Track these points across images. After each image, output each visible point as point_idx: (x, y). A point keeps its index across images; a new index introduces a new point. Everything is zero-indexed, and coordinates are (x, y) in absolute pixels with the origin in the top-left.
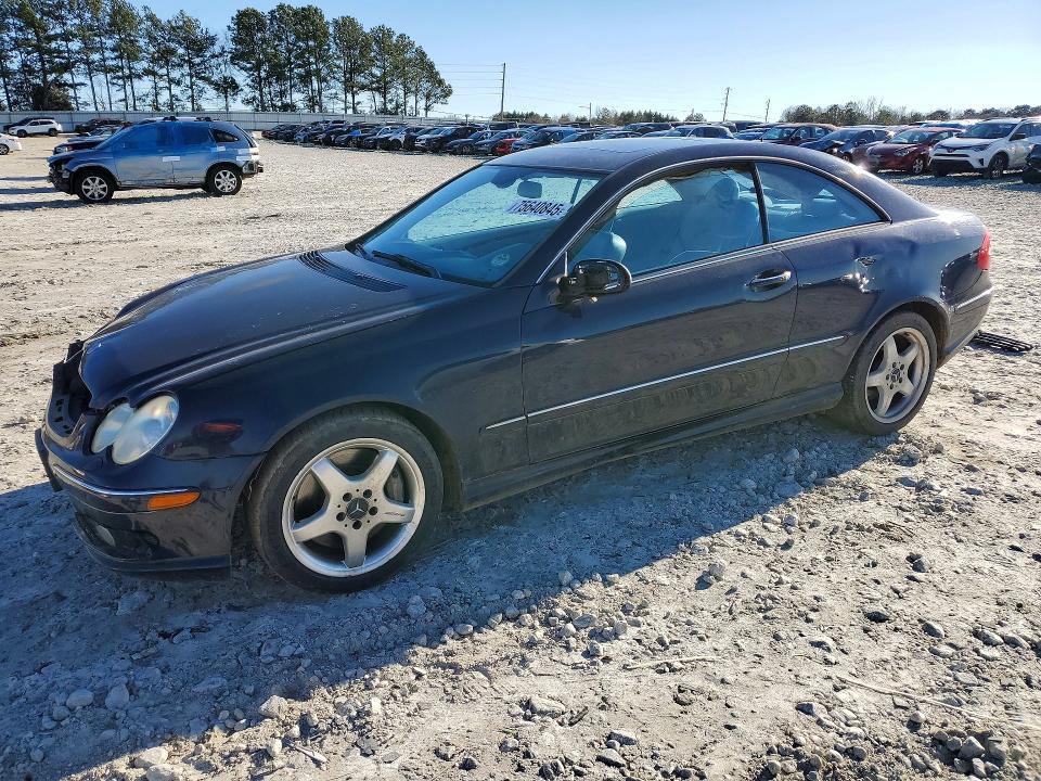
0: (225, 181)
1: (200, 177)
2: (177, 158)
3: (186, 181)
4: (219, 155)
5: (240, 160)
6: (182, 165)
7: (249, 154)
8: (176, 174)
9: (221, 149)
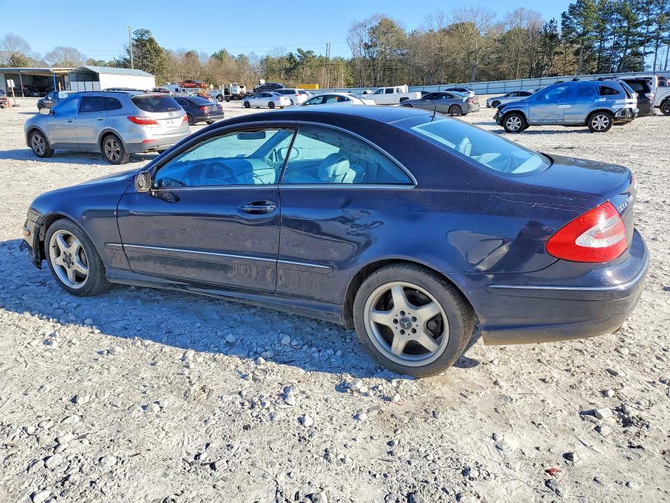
0: (600, 122)
1: (582, 119)
2: (569, 106)
3: (571, 121)
4: (600, 104)
5: (615, 108)
6: (571, 111)
7: (624, 104)
8: (565, 117)
9: (603, 100)
